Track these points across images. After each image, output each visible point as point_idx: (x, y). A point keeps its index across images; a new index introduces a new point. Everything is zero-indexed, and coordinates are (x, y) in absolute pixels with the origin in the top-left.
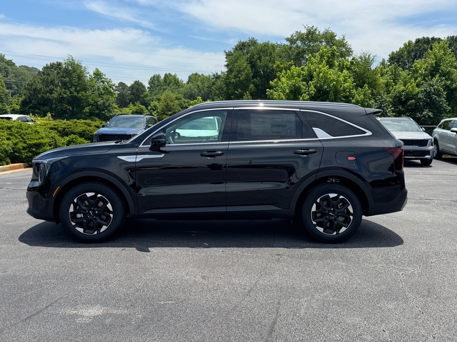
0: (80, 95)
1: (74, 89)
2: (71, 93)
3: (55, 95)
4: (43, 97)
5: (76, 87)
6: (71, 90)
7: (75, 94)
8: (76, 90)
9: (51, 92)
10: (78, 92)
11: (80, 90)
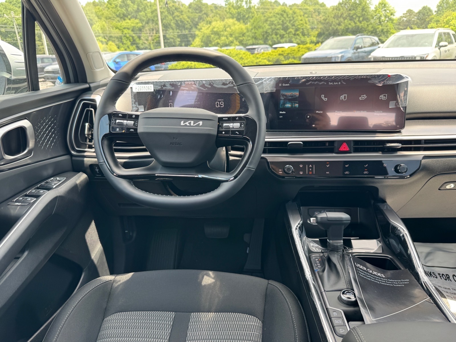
0: (362, 24)
1: (357, 19)
2: (355, 23)
3: (342, 27)
4: (333, 29)
5: (359, 17)
6: (356, 21)
7: (358, 24)
8: (359, 21)
9: (339, 24)
10: (360, 22)
11: (363, 20)
